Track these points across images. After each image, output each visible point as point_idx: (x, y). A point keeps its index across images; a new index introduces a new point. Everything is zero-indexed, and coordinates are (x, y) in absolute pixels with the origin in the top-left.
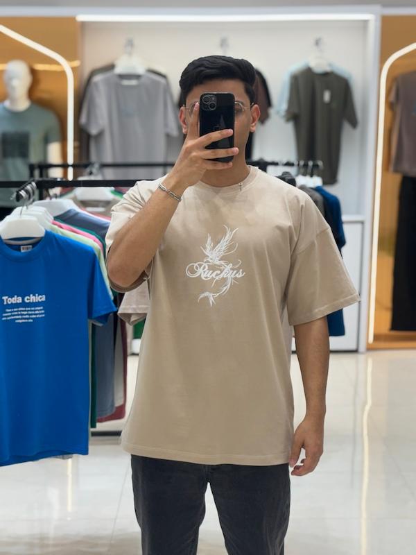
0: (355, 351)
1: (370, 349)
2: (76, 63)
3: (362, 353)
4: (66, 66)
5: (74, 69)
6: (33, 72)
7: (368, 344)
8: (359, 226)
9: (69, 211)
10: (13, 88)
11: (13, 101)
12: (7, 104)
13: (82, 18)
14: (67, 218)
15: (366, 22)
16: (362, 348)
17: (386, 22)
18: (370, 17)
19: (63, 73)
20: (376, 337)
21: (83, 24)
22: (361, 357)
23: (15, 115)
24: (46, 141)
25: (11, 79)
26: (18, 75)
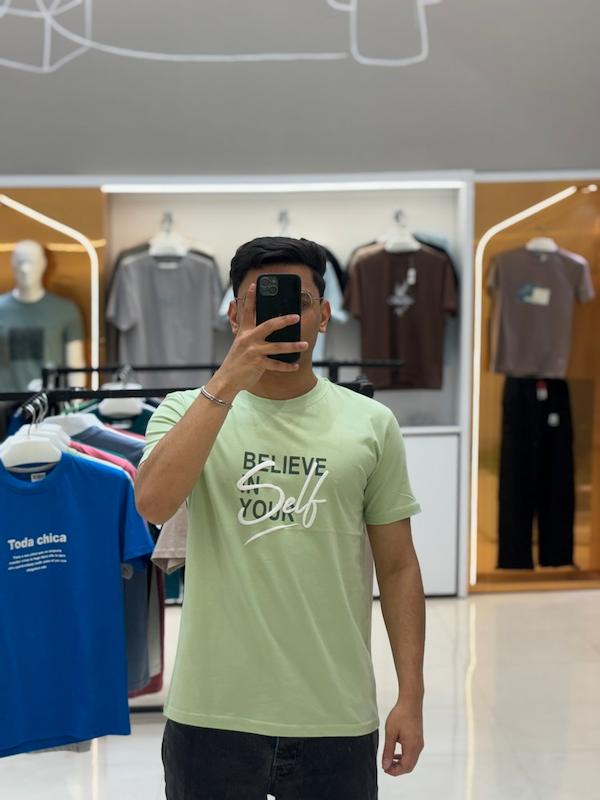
0: (454, 596)
1: (472, 592)
2: (101, 243)
3: (463, 598)
5: (98, 250)
7: (470, 586)
8: (454, 439)
9: (90, 429)
10: (23, 274)
11: (24, 289)
12: (16, 293)
15: (455, 192)
16: (463, 591)
21: (110, 196)
22: (461, 604)
23: (25, 307)
24: (65, 339)
25: (20, 263)
26: (29, 257)
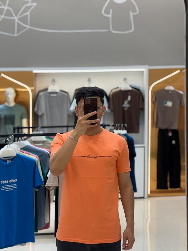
0: (143, 198)
1: (149, 196)
2: (33, 88)
3: (146, 198)
4: (29, 89)
5: (32, 90)
6: (16, 92)
7: (148, 194)
8: (143, 149)
9: (27, 146)
10: (9, 98)
11: (9, 103)
12: (6, 104)
13: (35, 71)
14: (26, 149)
15: (143, 72)
16: (146, 196)
17: (150, 71)
18: (144, 69)
19: (28, 92)
20: (151, 192)
21: (36, 74)
22: (145, 200)
23: (9, 108)
24: (22, 118)
25: (8, 94)
26: (11, 93)
